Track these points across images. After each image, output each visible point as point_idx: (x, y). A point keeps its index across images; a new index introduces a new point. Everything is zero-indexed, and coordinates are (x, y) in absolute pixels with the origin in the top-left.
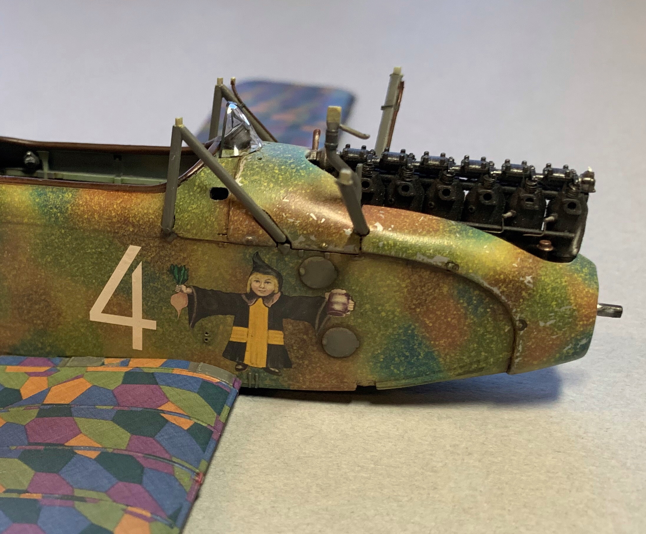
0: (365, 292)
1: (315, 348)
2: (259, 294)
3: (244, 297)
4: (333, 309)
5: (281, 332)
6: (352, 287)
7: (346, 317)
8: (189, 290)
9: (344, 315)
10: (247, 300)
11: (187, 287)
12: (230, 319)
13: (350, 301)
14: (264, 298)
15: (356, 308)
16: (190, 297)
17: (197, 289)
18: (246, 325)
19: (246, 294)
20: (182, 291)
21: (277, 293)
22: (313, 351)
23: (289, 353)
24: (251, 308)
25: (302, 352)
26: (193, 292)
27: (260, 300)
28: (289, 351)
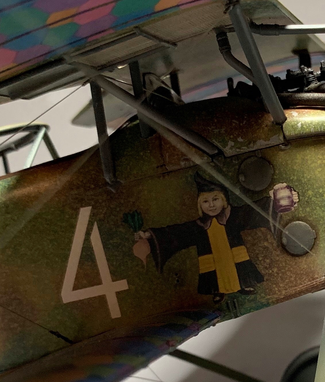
0: (302, 179)
1: (279, 253)
2: (211, 214)
3: (199, 222)
4: (281, 206)
5: (243, 247)
6: (290, 177)
7: (296, 210)
8: (147, 234)
9: (293, 209)
10: (202, 225)
11: (144, 232)
12: (193, 250)
13: (294, 192)
14: (216, 217)
15: (301, 198)
16: (150, 240)
17: (153, 230)
18: (210, 252)
19: (200, 219)
20: (141, 238)
21: (228, 207)
22: (278, 256)
23: (256, 266)
24: (208, 231)
25: (268, 261)
26: (151, 235)
27: (214, 219)
28: (257, 264)
